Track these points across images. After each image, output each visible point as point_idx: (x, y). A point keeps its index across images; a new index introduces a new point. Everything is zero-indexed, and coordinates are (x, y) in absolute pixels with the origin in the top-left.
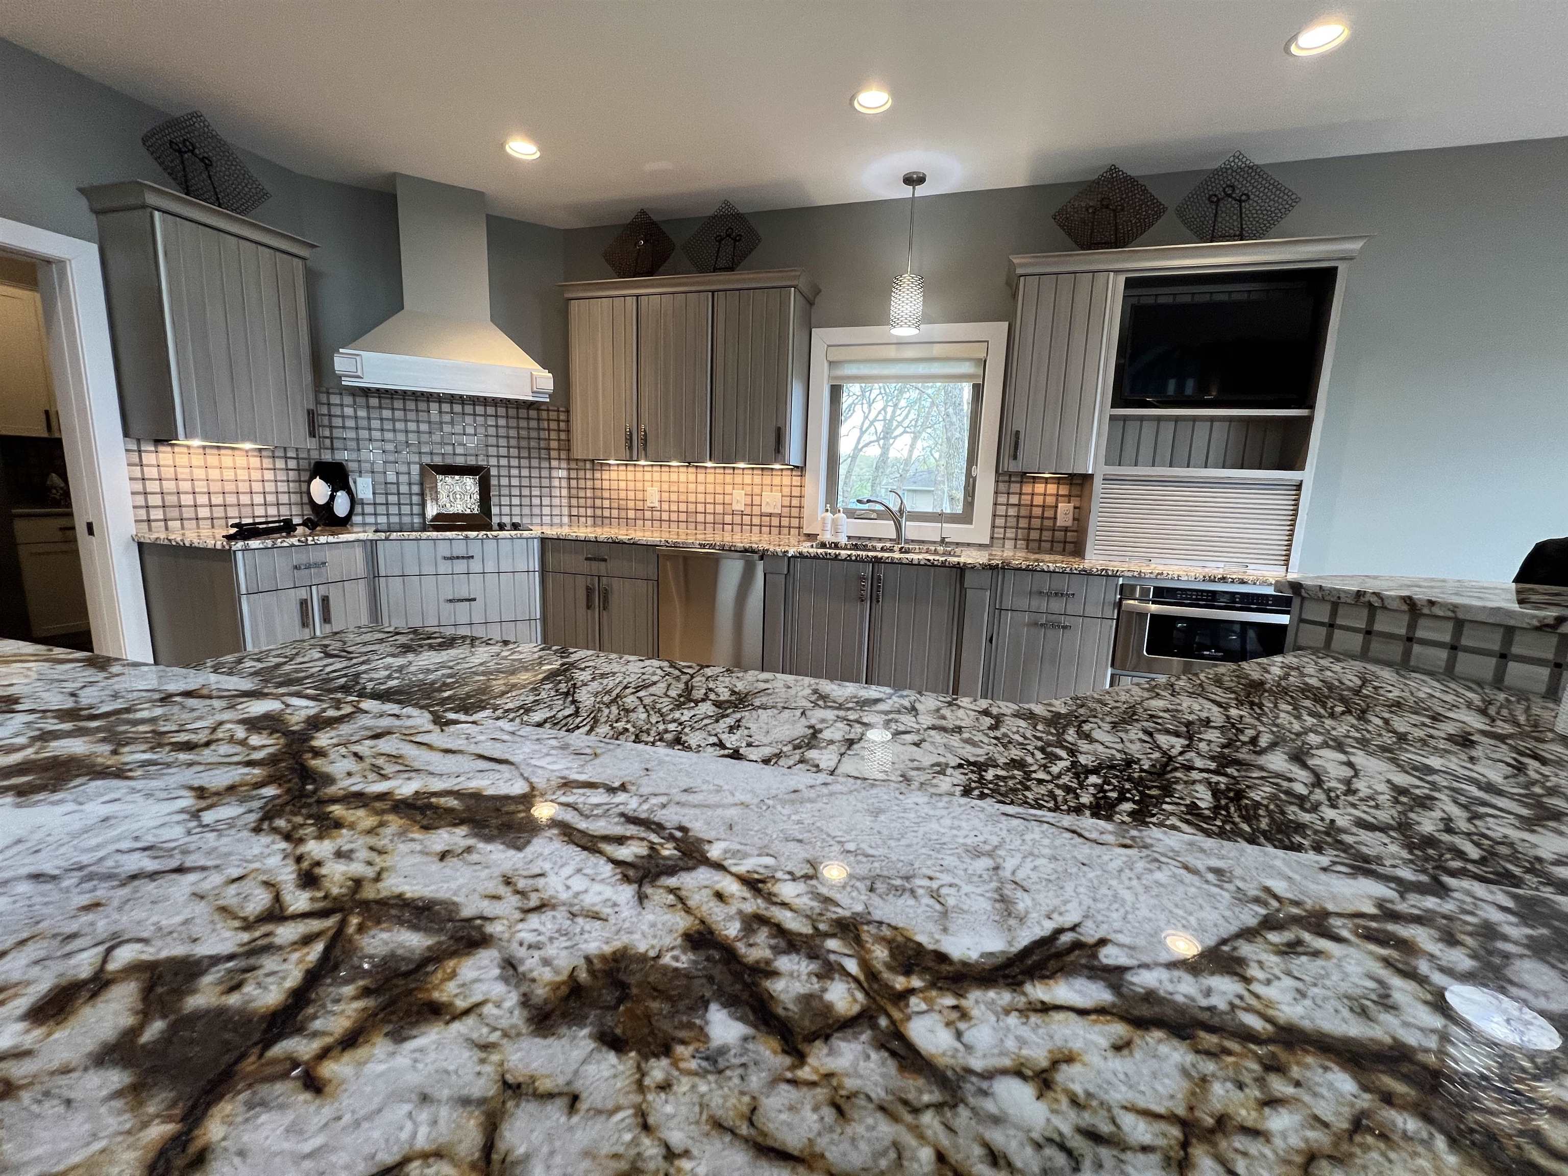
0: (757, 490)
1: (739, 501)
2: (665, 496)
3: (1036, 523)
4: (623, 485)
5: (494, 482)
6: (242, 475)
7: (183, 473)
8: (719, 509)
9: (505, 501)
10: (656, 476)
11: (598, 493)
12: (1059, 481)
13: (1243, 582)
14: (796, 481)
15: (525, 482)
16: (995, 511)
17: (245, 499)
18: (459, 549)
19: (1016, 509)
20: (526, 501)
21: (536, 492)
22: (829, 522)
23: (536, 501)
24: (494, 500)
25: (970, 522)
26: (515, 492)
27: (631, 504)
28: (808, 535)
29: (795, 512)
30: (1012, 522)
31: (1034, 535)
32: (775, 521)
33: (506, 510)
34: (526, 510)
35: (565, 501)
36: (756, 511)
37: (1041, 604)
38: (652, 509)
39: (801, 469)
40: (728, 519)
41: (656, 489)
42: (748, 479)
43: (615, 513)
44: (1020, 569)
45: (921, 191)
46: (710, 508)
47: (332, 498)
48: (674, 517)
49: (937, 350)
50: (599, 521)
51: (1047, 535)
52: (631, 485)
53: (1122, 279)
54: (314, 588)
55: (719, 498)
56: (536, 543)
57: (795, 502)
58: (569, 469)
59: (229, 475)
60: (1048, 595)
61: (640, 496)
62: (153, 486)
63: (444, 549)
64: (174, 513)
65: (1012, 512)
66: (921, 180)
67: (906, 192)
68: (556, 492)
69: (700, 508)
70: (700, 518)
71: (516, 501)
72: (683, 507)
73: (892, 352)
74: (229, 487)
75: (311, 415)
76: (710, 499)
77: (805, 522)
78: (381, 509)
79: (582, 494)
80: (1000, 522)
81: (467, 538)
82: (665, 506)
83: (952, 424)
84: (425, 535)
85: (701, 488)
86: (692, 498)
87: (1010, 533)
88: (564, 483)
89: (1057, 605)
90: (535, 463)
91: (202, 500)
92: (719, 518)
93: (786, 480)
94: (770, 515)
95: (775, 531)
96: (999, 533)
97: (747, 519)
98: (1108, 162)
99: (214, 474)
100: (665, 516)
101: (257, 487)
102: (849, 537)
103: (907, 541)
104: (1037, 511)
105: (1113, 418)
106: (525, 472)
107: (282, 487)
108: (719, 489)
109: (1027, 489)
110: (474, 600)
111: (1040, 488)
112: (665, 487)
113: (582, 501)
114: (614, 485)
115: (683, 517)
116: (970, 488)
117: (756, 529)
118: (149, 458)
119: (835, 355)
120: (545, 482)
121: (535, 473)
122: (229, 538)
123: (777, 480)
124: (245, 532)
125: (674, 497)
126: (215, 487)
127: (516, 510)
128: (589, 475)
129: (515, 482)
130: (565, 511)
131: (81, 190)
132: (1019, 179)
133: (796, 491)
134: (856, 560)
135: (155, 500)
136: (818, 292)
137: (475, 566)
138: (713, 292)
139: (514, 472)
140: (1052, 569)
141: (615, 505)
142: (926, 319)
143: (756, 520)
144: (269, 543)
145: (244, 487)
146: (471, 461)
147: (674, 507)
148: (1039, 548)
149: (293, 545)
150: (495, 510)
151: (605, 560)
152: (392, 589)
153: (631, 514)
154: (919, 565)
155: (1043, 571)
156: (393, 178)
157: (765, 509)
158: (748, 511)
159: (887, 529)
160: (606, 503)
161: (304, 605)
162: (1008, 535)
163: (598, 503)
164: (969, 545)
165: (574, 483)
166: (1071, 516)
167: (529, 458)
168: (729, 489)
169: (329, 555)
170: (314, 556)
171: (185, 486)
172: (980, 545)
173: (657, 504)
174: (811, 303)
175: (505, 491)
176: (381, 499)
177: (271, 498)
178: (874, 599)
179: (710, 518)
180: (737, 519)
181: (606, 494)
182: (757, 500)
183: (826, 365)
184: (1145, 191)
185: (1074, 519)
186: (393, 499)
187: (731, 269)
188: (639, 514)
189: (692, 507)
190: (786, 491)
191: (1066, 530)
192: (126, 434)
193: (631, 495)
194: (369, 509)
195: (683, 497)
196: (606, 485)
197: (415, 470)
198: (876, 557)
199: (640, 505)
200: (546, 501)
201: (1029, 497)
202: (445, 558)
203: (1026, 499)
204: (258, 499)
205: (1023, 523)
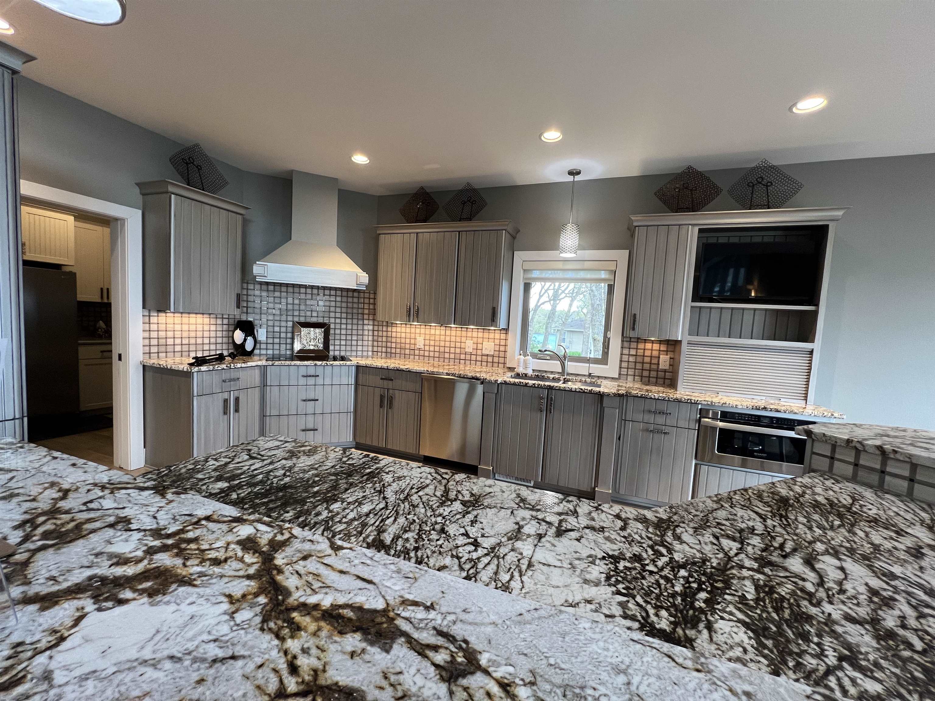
0: (480, 340)
1: (469, 346)
2: (427, 342)
3: (647, 366)
4: (403, 335)
5: (332, 332)
6: (200, 328)
7: (170, 327)
8: (458, 351)
9: (337, 342)
10: (423, 331)
11: (389, 339)
12: (660, 342)
13: (777, 411)
14: (503, 336)
15: (349, 332)
16: (621, 358)
17: (199, 341)
18: (311, 371)
19: (634, 357)
20: (349, 343)
21: (355, 338)
22: (522, 361)
23: (354, 343)
24: (331, 342)
25: (606, 364)
26: (343, 337)
27: (407, 346)
28: (510, 368)
29: (502, 354)
30: (632, 365)
31: (646, 373)
32: (490, 359)
33: (337, 348)
34: (349, 348)
35: (370, 343)
36: (479, 352)
37: (650, 418)
38: (419, 349)
39: (506, 330)
40: (463, 357)
41: (422, 338)
42: (475, 334)
43: (398, 351)
44: (637, 397)
45: (578, 178)
46: (452, 350)
47: (245, 340)
48: (432, 354)
49: (587, 265)
50: (389, 355)
51: (653, 374)
52: (408, 335)
53: (696, 229)
54: (232, 392)
55: (458, 345)
56: (354, 368)
57: (502, 349)
58: (374, 325)
59: (193, 328)
60: (655, 413)
61: (413, 341)
62: (154, 335)
63: (303, 371)
64: (162, 349)
65: (632, 359)
66: (578, 173)
67: (570, 178)
68: (366, 338)
69: (447, 350)
70: (447, 355)
71: (343, 343)
72: (437, 349)
73: (560, 265)
74: (193, 334)
75: (238, 296)
76: (453, 345)
77: (507, 361)
78: (270, 346)
79: (380, 339)
80: (624, 365)
81: (316, 365)
82: (427, 348)
83: (594, 296)
84: (293, 363)
85: (448, 339)
86: (442, 344)
87: (631, 372)
88: (371, 333)
89: (660, 419)
90: (355, 321)
91: (178, 341)
92: (457, 356)
93: (497, 336)
94: (487, 355)
95: (490, 365)
96: (624, 371)
97: (473, 357)
98: (687, 164)
99: (185, 327)
100: (427, 354)
101: (206, 334)
102: (533, 370)
103: (568, 374)
104: (647, 360)
105: (692, 307)
106: (349, 327)
107: (219, 334)
108: (458, 339)
109: (641, 346)
110: (317, 400)
111: (649, 346)
112: (427, 337)
113: (380, 344)
114: (399, 335)
115: (437, 354)
116: (606, 344)
117: (479, 363)
118: (154, 320)
119: (527, 266)
120: (360, 332)
121: (355, 327)
122: (191, 365)
123: (492, 336)
124: (200, 361)
125: (432, 343)
126: (185, 334)
127: (343, 348)
128: (385, 329)
129: (343, 332)
130: (370, 349)
131: (137, 184)
132: (635, 173)
133: (503, 342)
134: (538, 387)
135: (154, 342)
136: (518, 231)
137: (320, 381)
138: (459, 232)
139: (344, 326)
140: (657, 397)
141: (398, 346)
142: (581, 247)
143: (479, 358)
144: (211, 368)
145: (200, 334)
146: (320, 320)
147: (432, 349)
148: (649, 381)
149: (223, 369)
150: (331, 348)
151: (392, 380)
152: (273, 393)
153: (407, 352)
154: (576, 391)
155: (651, 398)
156: (291, 172)
157: (484, 352)
158: (474, 353)
159: (556, 366)
160: (394, 345)
161: (226, 401)
162: (629, 373)
163: (389, 344)
164: (605, 377)
165: (376, 333)
166: (668, 363)
167: (352, 319)
168: (464, 339)
169: (241, 374)
170: (233, 375)
171: (170, 334)
172: (613, 378)
173: (422, 347)
174: (514, 238)
175: (338, 337)
176: (270, 341)
177: (213, 340)
178: (549, 410)
179: (452, 356)
180: (468, 357)
181: (394, 340)
182: (480, 346)
183: (522, 271)
184: (708, 179)
185: (670, 365)
186: (276, 341)
187: (470, 219)
188: (412, 352)
189: (442, 349)
190: (497, 342)
191: (665, 371)
192: (144, 307)
193: (408, 341)
194: (264, 346)
195: (437, 343)
196: (394, 334)
197: (290, 324)
198: (550, 386)
199: (412, 347)
200: (360, 343)
201: (642, 351)
202: (303, 376)
203: (640, 352)
204: (206, 341)
205: (639, 366)
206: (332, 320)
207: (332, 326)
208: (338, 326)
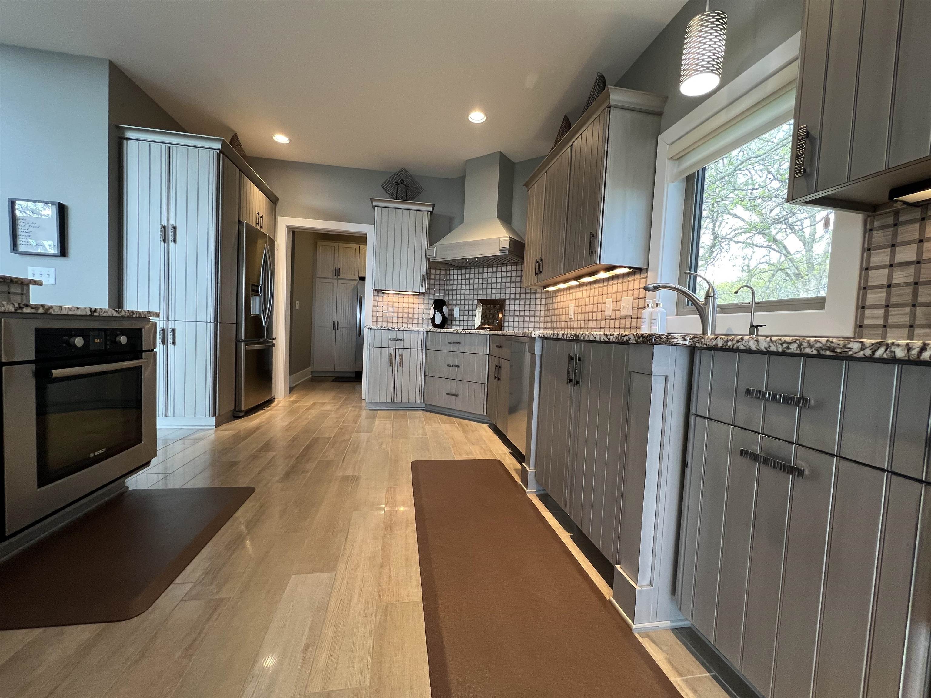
0: (619, 296)
1: (609, 307)
2: (576, 310)
4: (562, 305)
5: (507, 308)
6: (411, 305)
7: (391, 304)
8: (599, 316)
9: (511, 319)
10: (574, 296)
11: (553, 312)
14: (643, 283)
15: (522, 308)
19: (911, 270)
20: (522, 319)
21: (527, 313)
23: (527, 319)
26: (517, 313)
27: (564, 318)
29: (640, 313)
30: (903, 294)
32: (628, 323)
33: (511, 324)
34: (521, 325)
35: (542, 319)
36: (618, 314)
37: (754, 415)
38: (571, 320)
39: (646, 271)
40: (603, 323)
41: (573, 305)
42: (615, 288)
46: (595, 316)
48: (579, 325)
54: (397, 349)
55: (600, 308)
56: (488, 338)
57: (641, 303)
58: (545, 298)
61: (567, 311)
62: (380, 309)
65: (902, 276)
68: (538, 313)
69: (590, 316)
70: (590, 324)
71: (516, 319)
72: (583, 317)
74: (406, 310)
75: (422, 277)
76: (595, 308)
78: (461, 323)
79: (548, 313)
82: (576, 317)
85: (592, 301)
86: (587, 309)
87: (899, 316)
88: (542, 308)
90: (528, 296)
92: (599, 324)
93: (637, 284)
94: (626, 317)
96: (874, 316)
97: (612, 323)
99: (401, 305)
100: (576, 324)
101: (416, 311)
106: (523, 302)
108: (600, 300)
110: (459, 367)
112: (577, 303)
113: (548, 318)
114: (559, 306)
115: (583, 324)
118: (380, 298)
121: (528, 302)
123: (631, 285)
125: (580, 310)
126: (401, 310)
127: (516, 324)
129: (517, 308)
130: (542, 325)
137: (461, 348)
139: (517, 302)
141: (558, 319)
143: (617, 323)
147: (579, 317)
150: (506, 324)
151: (501, 347)
156: (467, 163)
157: (623, 313)
158: (613, 316)
161: (391, 356)
163: (553, 319)
165: (546, 307)
167: (525, 293)
168: (605, 298)
169: (407, 336)
170: (398, 335)
171: (390, 309)
173: (573, 316)
175: (512, 313)
176: (462, 318)
179: (594, 324)
180: (607, 323)
181: (556, 312)
182: (618, 306)
186: (466, 318)
188: (566, 324)
189: (587, 316)
190: (636, 294)
193: (564, 311)
194: (457, 323)
195: (583, 309)
196: (556, 306)
197: (475, 302)
199: (567, 318)
200: (532, 319)
206: (508, 296)
207: (507, 302)
208: (512, 302)
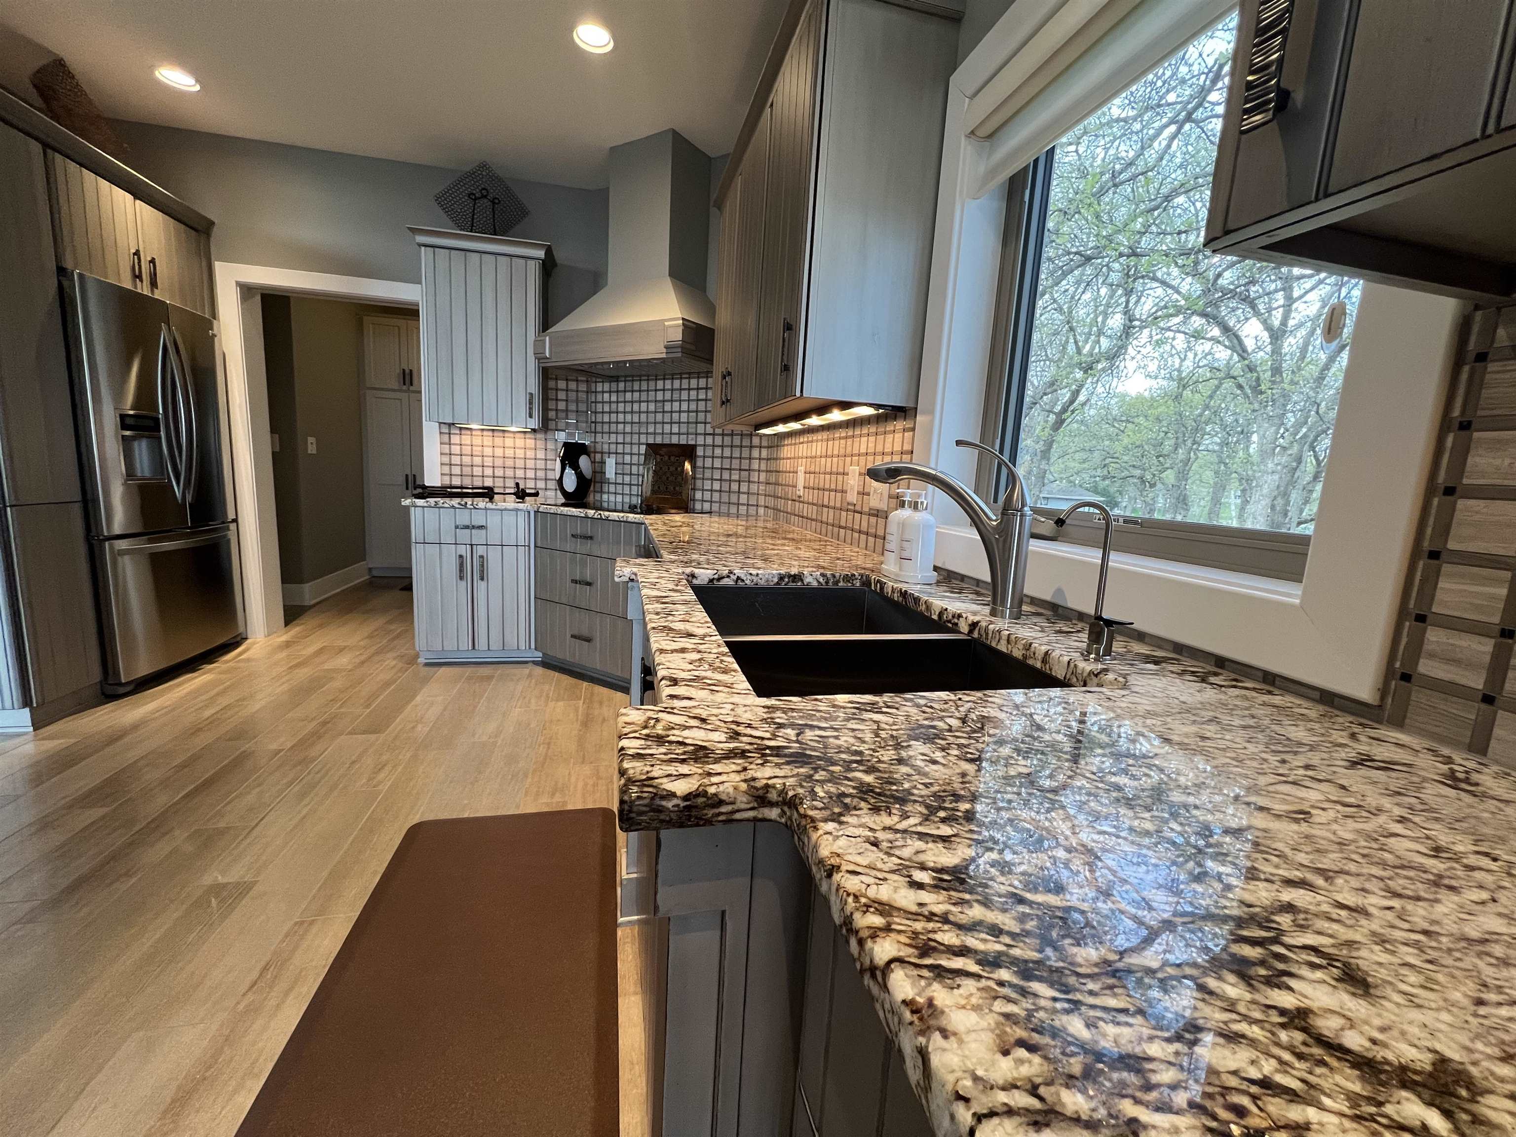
2: (807, 479)
4: (788, 465)
5: (699, 463)
6: (520, 453)
7: (477, 450)
11: (777, 477)
15: (726, 463)
17: (520, 473)
21: (735, 476)
24: (698, 484)
26: (717, 475)
27: (790, 492)
33: (707, 495)
34: (725, 498)
38: (800, 499)
41: (803, 469)
43: (783, 504)
46: (833, 499)
48: (810, 511)
58: (767, 448)
59: (509, 452)
61: (794, 479)
62: (456, 460)
64: (467, 481)
69: (827, 498)
70: (825, 514)
71: (717, 486)
72: (816, 497)
74: (509, 463)
75: (530, 397)
76: (833, 483)
78: (619, 489)
79: (771, 478)
82: (806, 495)
85: (828, 465)
86: (822, 481)
88: (762, 466)
90: (736, 440)
91: (489, 472)
99: (499, 452)
100: (805, 510)
101: (530, 464)
106: (727, 452)
108: (841, 465)
110: (591, 584)
112: (808, 465)
113: (771, 488)
114: (784, 465)
115: (815, 513)
118: (455, 439)
121: (736, 453)
125: (812, 481)
126: (499, 462)
127: (716, 496)
128: (775, 454)
129: (717, 463)
130: (762, 501)
135: (456, 470)
137: (594, 547)
139: (718, 452)
141: (783, 493)
145: (520, 463)
146: (683, 440)
147: (811, 497)
149: (453, 507)
150: (698, 495)
153: (790, 506)
158: (859, 505)
160: (780, 491)
161: (462, 560)
163: (777, 490)
165: (768, 465)
171: (477, 460)
173: (802, 492)
175: (708, 474)
176: (619, 479)
177: (540, 474)
179: (831, 516)
181: (780, 478)
186: (627, 479)
188: (793, 506)
189: (821, 497)
193: (791, 479)
195: (817, 481)
196: (781, 465)
199: (794, 493)
202: (573, 536)
204: (530, 474)
206: (700, 440)
207: (700, 451)
208: (709, 452)
